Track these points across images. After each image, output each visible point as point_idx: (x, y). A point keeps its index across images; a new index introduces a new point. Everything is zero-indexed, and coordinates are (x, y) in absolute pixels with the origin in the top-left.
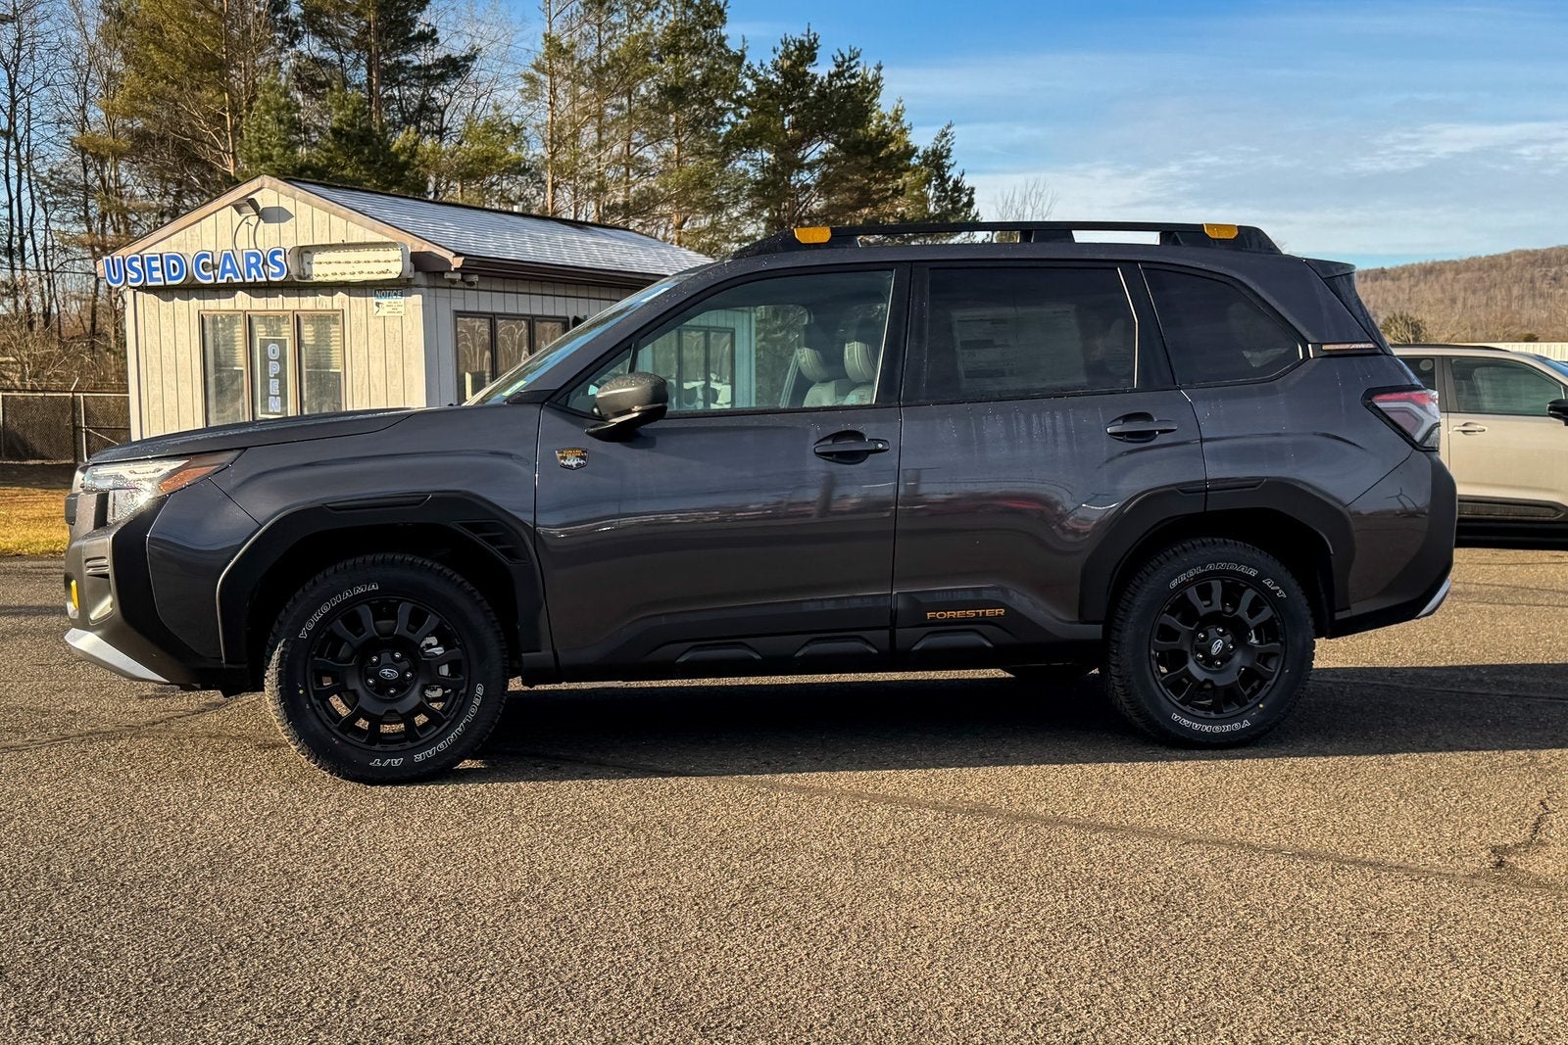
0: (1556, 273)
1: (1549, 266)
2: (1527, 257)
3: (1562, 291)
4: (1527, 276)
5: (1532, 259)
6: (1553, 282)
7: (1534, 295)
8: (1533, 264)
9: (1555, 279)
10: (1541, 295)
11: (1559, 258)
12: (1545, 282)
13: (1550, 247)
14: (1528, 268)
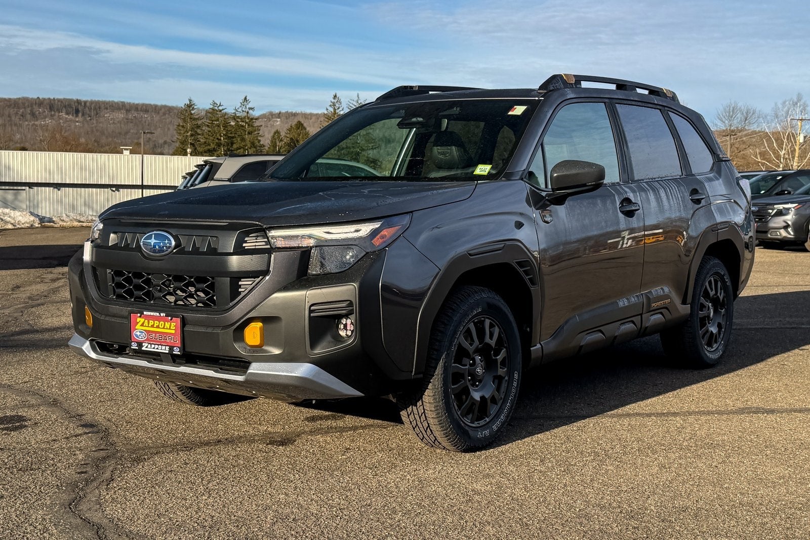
0: (23, 113)
1: (19, 108)
2: (5, 102)
3: (27, 123)
4: (7, 113)
5: (8, 104)
6: (21, 117)
7: (11, 125)
8: (9, 106)
9: (22, 116)
10: (16, 125)
11: (24, 104)
12: (17, 117)
13: (18, 97)
14: (7, 108)
